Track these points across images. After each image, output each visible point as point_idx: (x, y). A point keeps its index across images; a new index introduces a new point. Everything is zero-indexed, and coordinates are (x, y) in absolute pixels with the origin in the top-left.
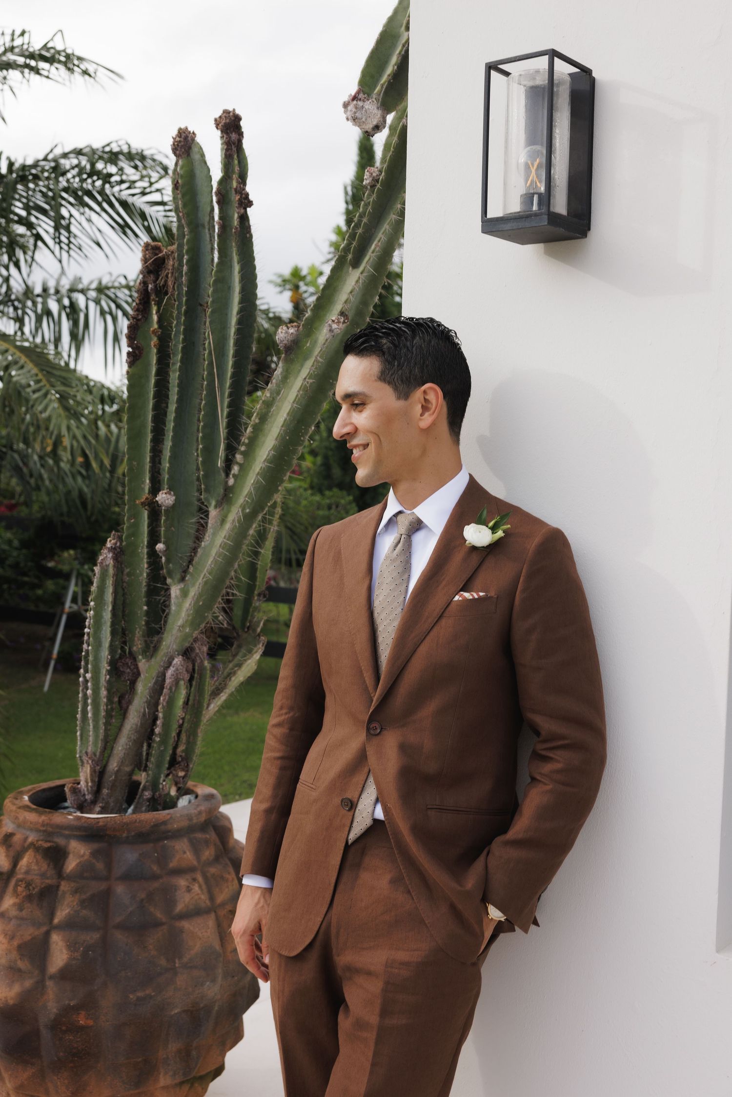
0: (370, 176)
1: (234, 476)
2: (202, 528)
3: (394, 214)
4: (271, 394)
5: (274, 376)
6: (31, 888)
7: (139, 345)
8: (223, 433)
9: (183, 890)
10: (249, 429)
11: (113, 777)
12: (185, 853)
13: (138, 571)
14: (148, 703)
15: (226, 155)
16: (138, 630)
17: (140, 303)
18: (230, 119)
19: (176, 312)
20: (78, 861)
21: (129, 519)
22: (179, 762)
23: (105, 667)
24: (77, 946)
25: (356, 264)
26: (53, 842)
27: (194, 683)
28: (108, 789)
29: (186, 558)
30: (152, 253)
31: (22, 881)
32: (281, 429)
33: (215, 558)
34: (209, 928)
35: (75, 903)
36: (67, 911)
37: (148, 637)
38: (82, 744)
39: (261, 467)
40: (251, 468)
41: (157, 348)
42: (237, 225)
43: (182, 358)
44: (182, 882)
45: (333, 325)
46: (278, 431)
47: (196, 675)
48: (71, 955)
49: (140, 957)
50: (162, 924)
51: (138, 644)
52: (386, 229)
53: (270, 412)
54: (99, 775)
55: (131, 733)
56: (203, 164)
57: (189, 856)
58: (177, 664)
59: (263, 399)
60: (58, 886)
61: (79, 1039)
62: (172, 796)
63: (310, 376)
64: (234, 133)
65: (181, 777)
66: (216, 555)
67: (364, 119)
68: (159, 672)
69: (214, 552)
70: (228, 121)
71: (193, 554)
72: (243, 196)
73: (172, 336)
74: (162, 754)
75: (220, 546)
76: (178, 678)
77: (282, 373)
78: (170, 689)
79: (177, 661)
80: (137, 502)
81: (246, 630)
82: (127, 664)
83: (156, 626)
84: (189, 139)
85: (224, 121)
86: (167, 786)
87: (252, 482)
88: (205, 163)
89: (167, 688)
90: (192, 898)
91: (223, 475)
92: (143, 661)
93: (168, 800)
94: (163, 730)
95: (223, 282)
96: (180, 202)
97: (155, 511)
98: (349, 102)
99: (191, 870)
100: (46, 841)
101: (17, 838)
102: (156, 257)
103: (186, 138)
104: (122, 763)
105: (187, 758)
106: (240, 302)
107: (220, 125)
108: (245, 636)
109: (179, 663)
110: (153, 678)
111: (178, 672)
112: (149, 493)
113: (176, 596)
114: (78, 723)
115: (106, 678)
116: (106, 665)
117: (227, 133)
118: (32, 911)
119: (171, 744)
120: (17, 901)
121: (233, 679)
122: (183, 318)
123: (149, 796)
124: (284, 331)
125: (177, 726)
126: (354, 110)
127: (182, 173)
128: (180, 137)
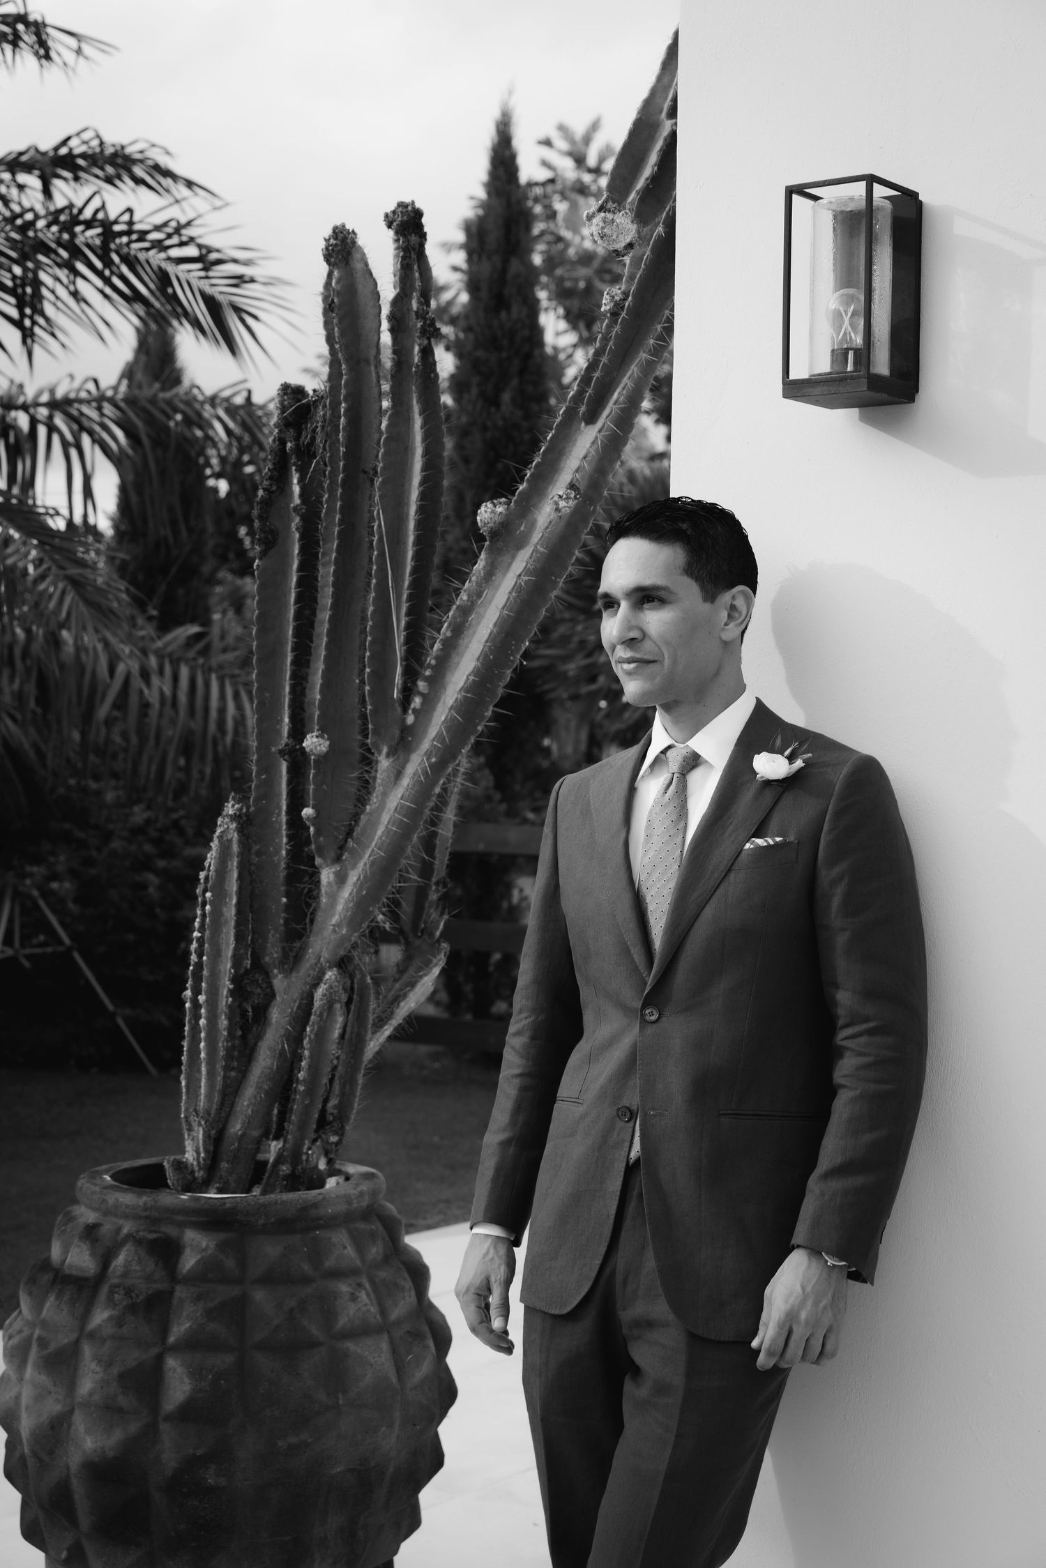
0: (611, 301)
1: (415, 711)
2: (366, 786)
3: (644, 352)
4: (469, 596)
5: (474, 572)
6: (133, 1295)
7: (273, 527)
8: (400, 651)
9: (346, 1299)
10: (437, 646)
11: (236, 1144)
12: (345, 1248)
13: (271, 849)
14: (288, 1036)
15: (402, 265)
16: (272, 932)
17: (275, 469)
18: (409, 215)
19: (328, 482)
20: (199, 1257)
21: (259, 774)
22: (330, 1123)
23: (226, 985)
24: (204, 1372)
25: (591, 418)
26: (160, 1232)
27: (353, 1008)
28: (228, 1163)
29: (343, 828)
30: (293, 399)
31: (119, 1287)
32: (485, 646)
33: (387, 827)
34: (382, 1352)
35: (199, 1314)
36: (187, 1325)
37: (287, 943)
38: (188, 1098)
39: (457, 699)
40: (440, 700)
41: (299, 532)
42: (419, 361)
43: (338, 546)
44: (344, 1288)
45: (560, 503)
46: (481, 647)
47: (355, 996)
48: (197, 1385)
49: (292, 1388)
50: (319, 1344)
51: (273, 953)
52: (633, 373)
53: (467, 621)
54: (216, 1141)
55: (261, 1080)
56: (368, 276)
57: (350, 1251)
58: (331, 979)
59: (458, 603)
60: (171, 1293)
61: (207, 1506)
62: (320, 1170)
63: (526, 571)
64: (413, 235)
65: (333, 1143)
66: (389, 822)
67: (614, 237)
68: (303, 993)
69: (385, 818)
70: (405, 218)
71: (353, 823)
72: (428, 322)
73: (322, 515)
74: (306, 1111)
75: (395, 810)
76: (332, 999)
77: (484, 567)
78: (321, 1015)
79: (330, 975)
80: (273, 750)
81: (419, 934)
82: (257, 981)
83: (298, 927)
84: (349, 241)
85: (400, 219)
86: (315, 1156)
87: (443, 719)
88: (371, 274)
89: (315, 1015)
90: (359, 1309)
91: (399, 710)
92: (280, 976)
93: (315, 1176)
94: (309, 1076)
95: (399, 439)
96: (336, 329)
97: (298, 760)
98: (594, 213)
99: (354, 1272)
100: (150, 1232)
101: (107, 1229)
102: (298, 404)
103: (344, 239)
104: (248, 1125)
105: (342, 1117)
106: (424, 469)
107: (395, 224)
108: (417, 942)
109: (333, 977)
110: (295, 1002)
111: (332, 991)
112: (288, 737)
113: (328, 882)
114: (183, 1068)
115: (227, 1001)
116: (228, 983)
117: (404, 236)
118: (136, 1327)
119: (321, 1094)
120: (115, 1313)
121: (402, 1004)
122: (340, 490)
123: (287, 1172)
124: (489, 510)
125: (329, 1069)
126: (601, 224)
127: (339, 289)
128: (336, 239)
